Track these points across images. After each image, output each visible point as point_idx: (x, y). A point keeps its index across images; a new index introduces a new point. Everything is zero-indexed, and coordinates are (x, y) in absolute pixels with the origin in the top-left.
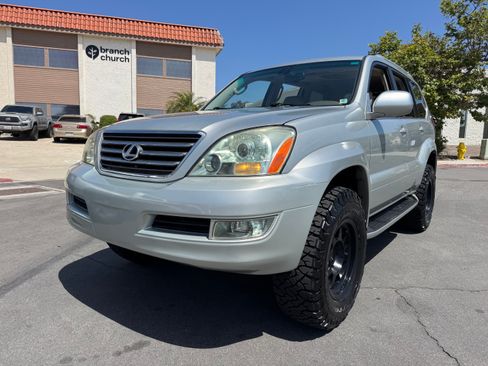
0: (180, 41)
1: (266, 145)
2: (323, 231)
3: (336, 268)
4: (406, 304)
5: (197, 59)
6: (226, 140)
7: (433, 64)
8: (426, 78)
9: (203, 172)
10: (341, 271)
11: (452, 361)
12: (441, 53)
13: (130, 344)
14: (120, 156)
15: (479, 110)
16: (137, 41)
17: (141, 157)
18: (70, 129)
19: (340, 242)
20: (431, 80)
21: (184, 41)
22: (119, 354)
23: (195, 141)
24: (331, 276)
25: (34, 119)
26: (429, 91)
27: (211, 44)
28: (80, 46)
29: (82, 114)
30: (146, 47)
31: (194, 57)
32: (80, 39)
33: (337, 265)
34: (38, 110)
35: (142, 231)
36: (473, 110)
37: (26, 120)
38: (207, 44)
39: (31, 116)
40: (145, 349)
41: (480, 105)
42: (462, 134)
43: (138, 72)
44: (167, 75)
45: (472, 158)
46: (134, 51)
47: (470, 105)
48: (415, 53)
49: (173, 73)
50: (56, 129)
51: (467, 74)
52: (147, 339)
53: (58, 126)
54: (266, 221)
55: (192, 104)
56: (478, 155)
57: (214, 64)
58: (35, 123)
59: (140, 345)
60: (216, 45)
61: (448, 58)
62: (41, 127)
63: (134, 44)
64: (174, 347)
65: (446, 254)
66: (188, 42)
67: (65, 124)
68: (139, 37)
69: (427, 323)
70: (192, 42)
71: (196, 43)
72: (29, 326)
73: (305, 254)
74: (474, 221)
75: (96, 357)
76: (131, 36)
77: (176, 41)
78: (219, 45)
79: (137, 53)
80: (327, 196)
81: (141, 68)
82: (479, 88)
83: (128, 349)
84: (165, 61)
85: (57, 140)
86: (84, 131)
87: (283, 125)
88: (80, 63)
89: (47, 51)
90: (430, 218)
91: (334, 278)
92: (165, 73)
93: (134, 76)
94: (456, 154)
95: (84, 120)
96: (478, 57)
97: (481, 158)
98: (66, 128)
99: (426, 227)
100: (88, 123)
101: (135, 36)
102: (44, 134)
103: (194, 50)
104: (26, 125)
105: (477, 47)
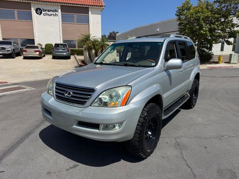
0: (83, 5)
1: (119, 94)
2: (142, 124)
3: (149, 134)
4: (178, 145)
5: (92, 14)
6: (104, 92)
7: (207, 17)
8: (204, 24)
9: (97, 105)
10: (151, 135)
11: (189, 169)
12: (211, 11)
13: (72, 166)
14: (64, 95)
15: (229, 40)
16: (61, 5)
17: (72, 96)
18: (31, 52)
19: (151, 124)
20: (206, 25)
21: (85, 5)
22: (68, 170)
23: (93, 92)
24: (147, 138)
25: (13, 48)
26: (205, 31)
27: (98, 6)
28: (32, 9)
29: (36, 44)
30: (66, 8)
31: (90, 13)
32: (32, 5)
33: (150, 133)
34: (14, 43)
35: (74, 126)
36: (226, 39)
37: (9, 48)
38: (97, 6)
39: (11, 46)
40: (77, 168)
41: (230, 37)
42: (222, 49)
43: (62, 21)
44: (77, 22)
45: (225, 63)
46: (60, 10)
47: (225, 37)
48: (199, 12)
49: (80, 21)
50: (24, 53)
51: (224, 21)
52: (77, 163)
53: (25, 51)
54: (120, 124)
55: (90, 40)
56: (228, 61)
57: (100, 16)
58: (14, 50)
59: (75, 166)
60: (101, 6)
61: (214, 14)
62: (17, 51)
63: (60, 7)
64: (88, 166)
65: (200, 119)
66: (87, 5)
67: (28, 50)
68: (62, 3)
69: (184, 154)
70: (89, 5)
71: (91, 5)
72: (32, 159)
73: (136, 133)
74: (216, 101)
75: (59, 171)
76: (58, 3)
77: (81, 5)
78: (102, 6)
79: (62, 11)
80: (145, 109)
81: (64, 19)
82: (230, 28)
83: (71, 168)
84: (75, 15)
85: (25, 58)
86: (38, 53)
87: (126, 85)
88: (33, 17)
89: (16, 11)
90: (196, 102)
91: (148, 138)
92: (76, 21)
93: (61, 24)
94: (218, 61)
95: (37, 47)
96: (229, 13)
97: (229, 63)
98: (29, 52)
99: (194, 106)
100: (40, 49)
101: (60, 3)
102: (18, 54)
103: (90, 9)
104: (9, 51)
105: (229, 7)
